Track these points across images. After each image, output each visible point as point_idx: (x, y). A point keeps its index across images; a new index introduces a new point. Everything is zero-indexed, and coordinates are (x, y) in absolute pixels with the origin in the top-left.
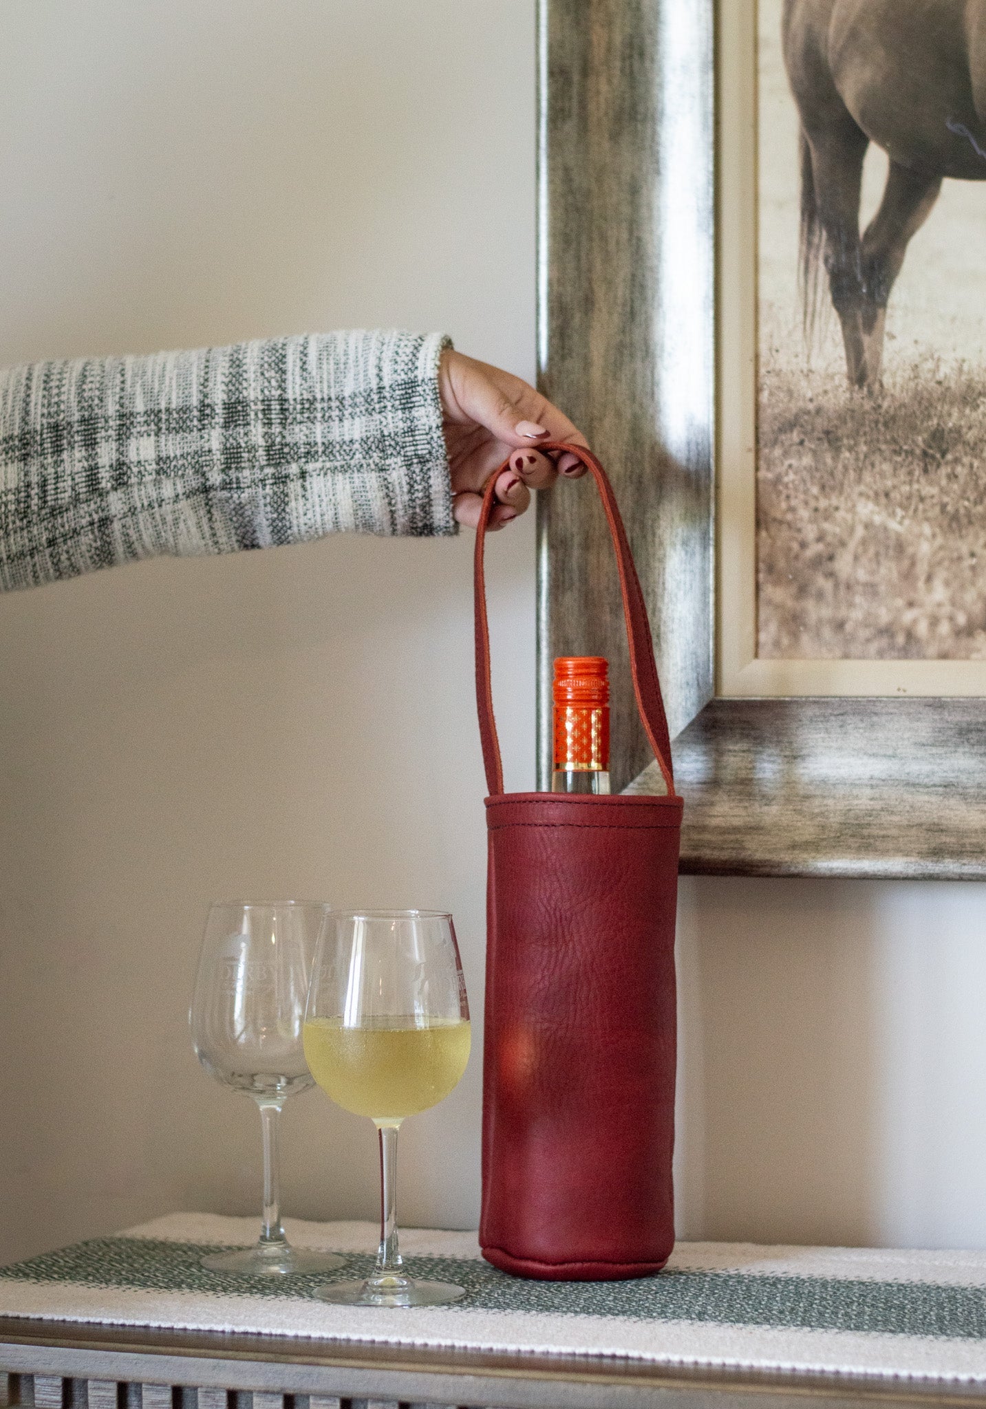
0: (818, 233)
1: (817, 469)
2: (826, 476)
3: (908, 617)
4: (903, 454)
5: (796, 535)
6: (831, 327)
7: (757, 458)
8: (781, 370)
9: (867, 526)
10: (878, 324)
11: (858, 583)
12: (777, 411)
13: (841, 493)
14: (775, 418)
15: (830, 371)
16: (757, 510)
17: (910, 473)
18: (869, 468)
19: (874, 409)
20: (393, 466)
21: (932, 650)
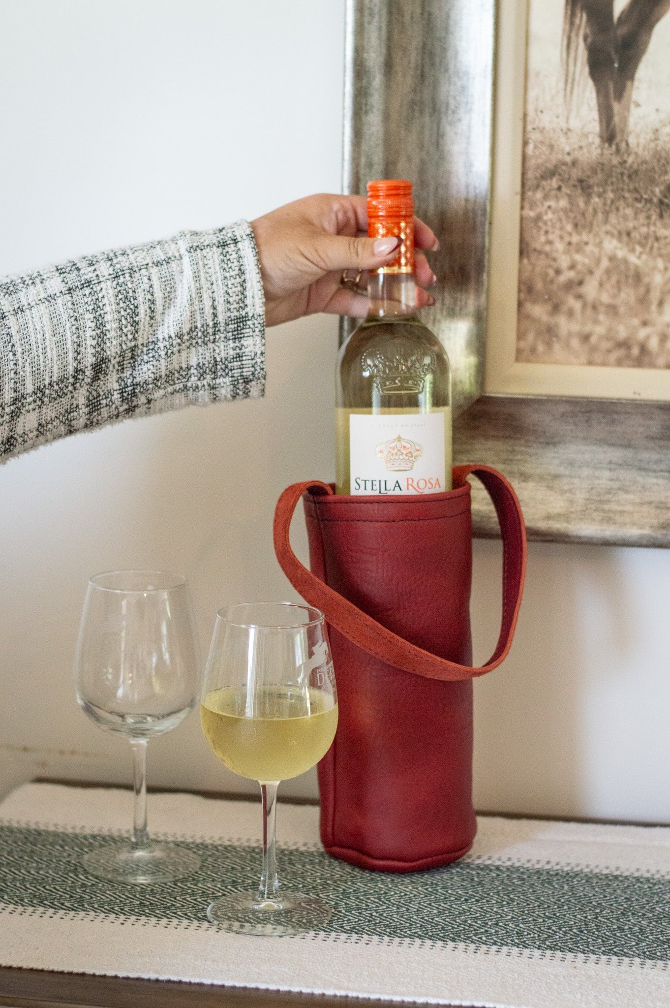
0: (579, 15)
1: (571, 211)
2: (579, 217)
3: (642, 333)
4: (643, 202)
5: (552, 263)
6: (588, 94)
7: (523, 199)
8: (544, 128)
9: (612, 259)
10: (626, 94)
11: (602, 304)
12: (539, 161)
13: (590, 231)
14: (538, 167)
15: (586, 130)
16: (522, 240)
17: (648, 217)
18: (615, 211)
19: (621, 164)
20: (222, 385)
21: (661, 361)
